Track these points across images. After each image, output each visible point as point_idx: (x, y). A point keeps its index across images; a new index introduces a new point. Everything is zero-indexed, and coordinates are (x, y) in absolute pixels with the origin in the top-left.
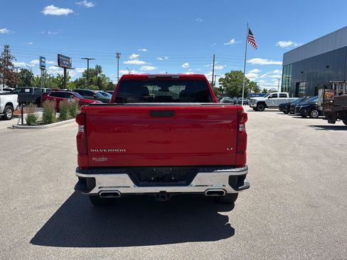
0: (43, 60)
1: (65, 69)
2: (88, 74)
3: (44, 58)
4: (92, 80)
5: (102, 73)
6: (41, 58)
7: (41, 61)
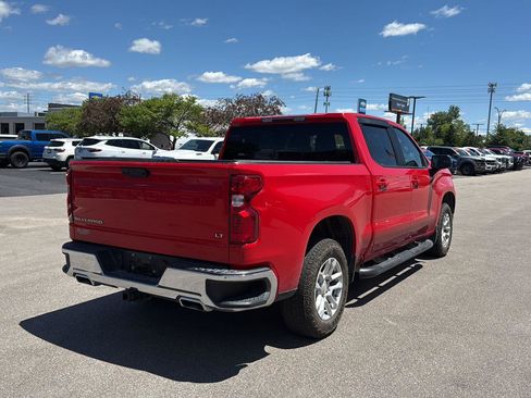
0: (363, 103)
1: (399, 114)
2: (436, 120)
3: (365, 101)
4: (439, 130)
5: (459, 119)
6: (361, 100)
7: (360, 106)
